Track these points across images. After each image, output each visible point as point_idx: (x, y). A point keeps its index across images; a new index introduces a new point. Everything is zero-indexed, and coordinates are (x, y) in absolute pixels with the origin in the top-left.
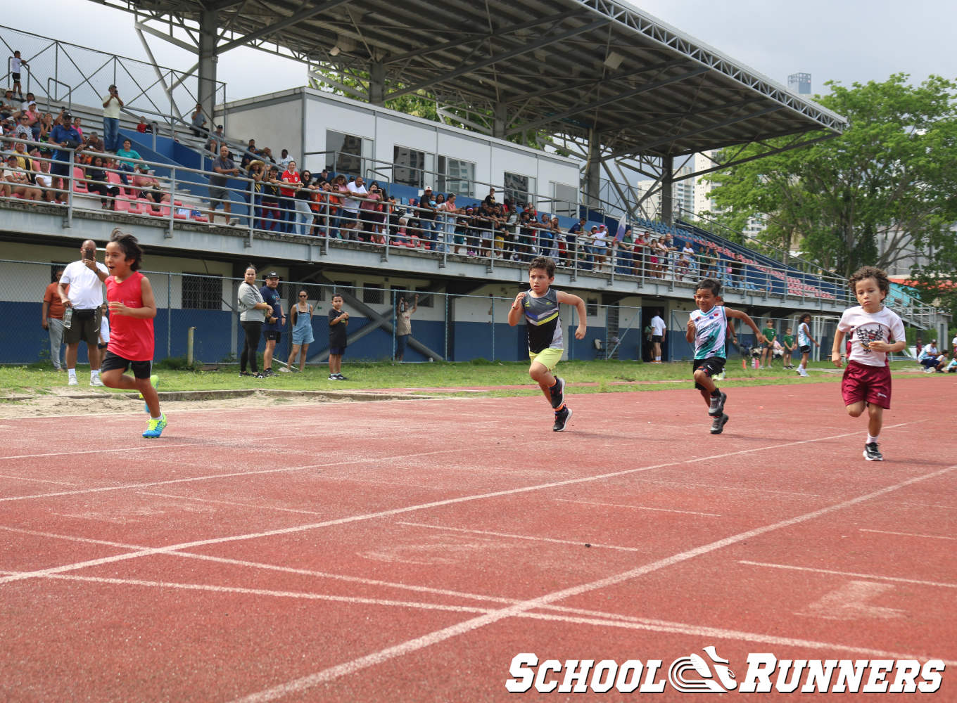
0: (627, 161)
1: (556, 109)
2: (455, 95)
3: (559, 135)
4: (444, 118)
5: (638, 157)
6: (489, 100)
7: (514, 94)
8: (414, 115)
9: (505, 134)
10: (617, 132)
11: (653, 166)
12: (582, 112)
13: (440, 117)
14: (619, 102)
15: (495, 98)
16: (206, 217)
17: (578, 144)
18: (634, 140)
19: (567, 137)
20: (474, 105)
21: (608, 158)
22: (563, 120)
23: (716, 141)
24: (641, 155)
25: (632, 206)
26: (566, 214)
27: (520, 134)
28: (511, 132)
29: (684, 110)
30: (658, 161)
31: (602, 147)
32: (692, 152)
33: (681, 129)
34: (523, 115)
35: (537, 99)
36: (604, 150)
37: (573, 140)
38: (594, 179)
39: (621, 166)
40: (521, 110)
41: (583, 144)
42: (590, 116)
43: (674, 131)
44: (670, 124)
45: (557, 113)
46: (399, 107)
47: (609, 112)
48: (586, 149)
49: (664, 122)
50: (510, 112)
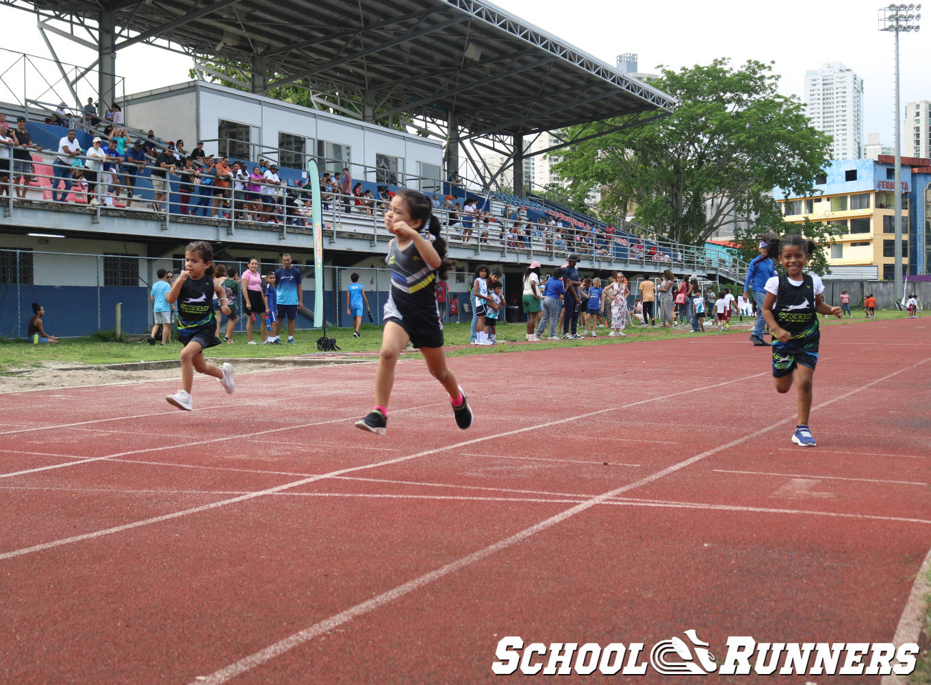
0: (481, 140)
1: (418, 94)
2: (328, 83)
3: (421, 117)
4: (317, 103)
5: (491, 137)
6: (359, 88)
7: (381, 82)
8: (288, 102)
9: (374, 117)
10: (473, 114)
11: (505, 144)
12: (443, 98)
13: (314, 103)
14: (476, 88)
15: (364, 85)
16: (125, 203)
17: (438, 126)
18: (488, 121)
19: (428, 119)
20: (346, 92)
21: (465, 138)
22: (426, 105)
23: (561, 121)
24: (494, 134)
25: (488, 181)
26: (431, 190)
27: (387, 118)
28: (379, 117)
29: (534, 94)
30: (509, 140)
31: (460, 128)
32: (540, 131)
33: (530, 110)
34: (389, 101)
35: (401, 85)
36: (462, 131)
37: (433, 122)
38: (453, 157)
39: (475, 144)
40: (388, 96)
41: (443, 126)
42: (450, 100)
43: (525, 113)
44: (521, 107)
45: (421, 98)
46: (275, 95)
47: (466, 96)
48: (445, 130)
49: (516, 105)
50: (377, 99)
